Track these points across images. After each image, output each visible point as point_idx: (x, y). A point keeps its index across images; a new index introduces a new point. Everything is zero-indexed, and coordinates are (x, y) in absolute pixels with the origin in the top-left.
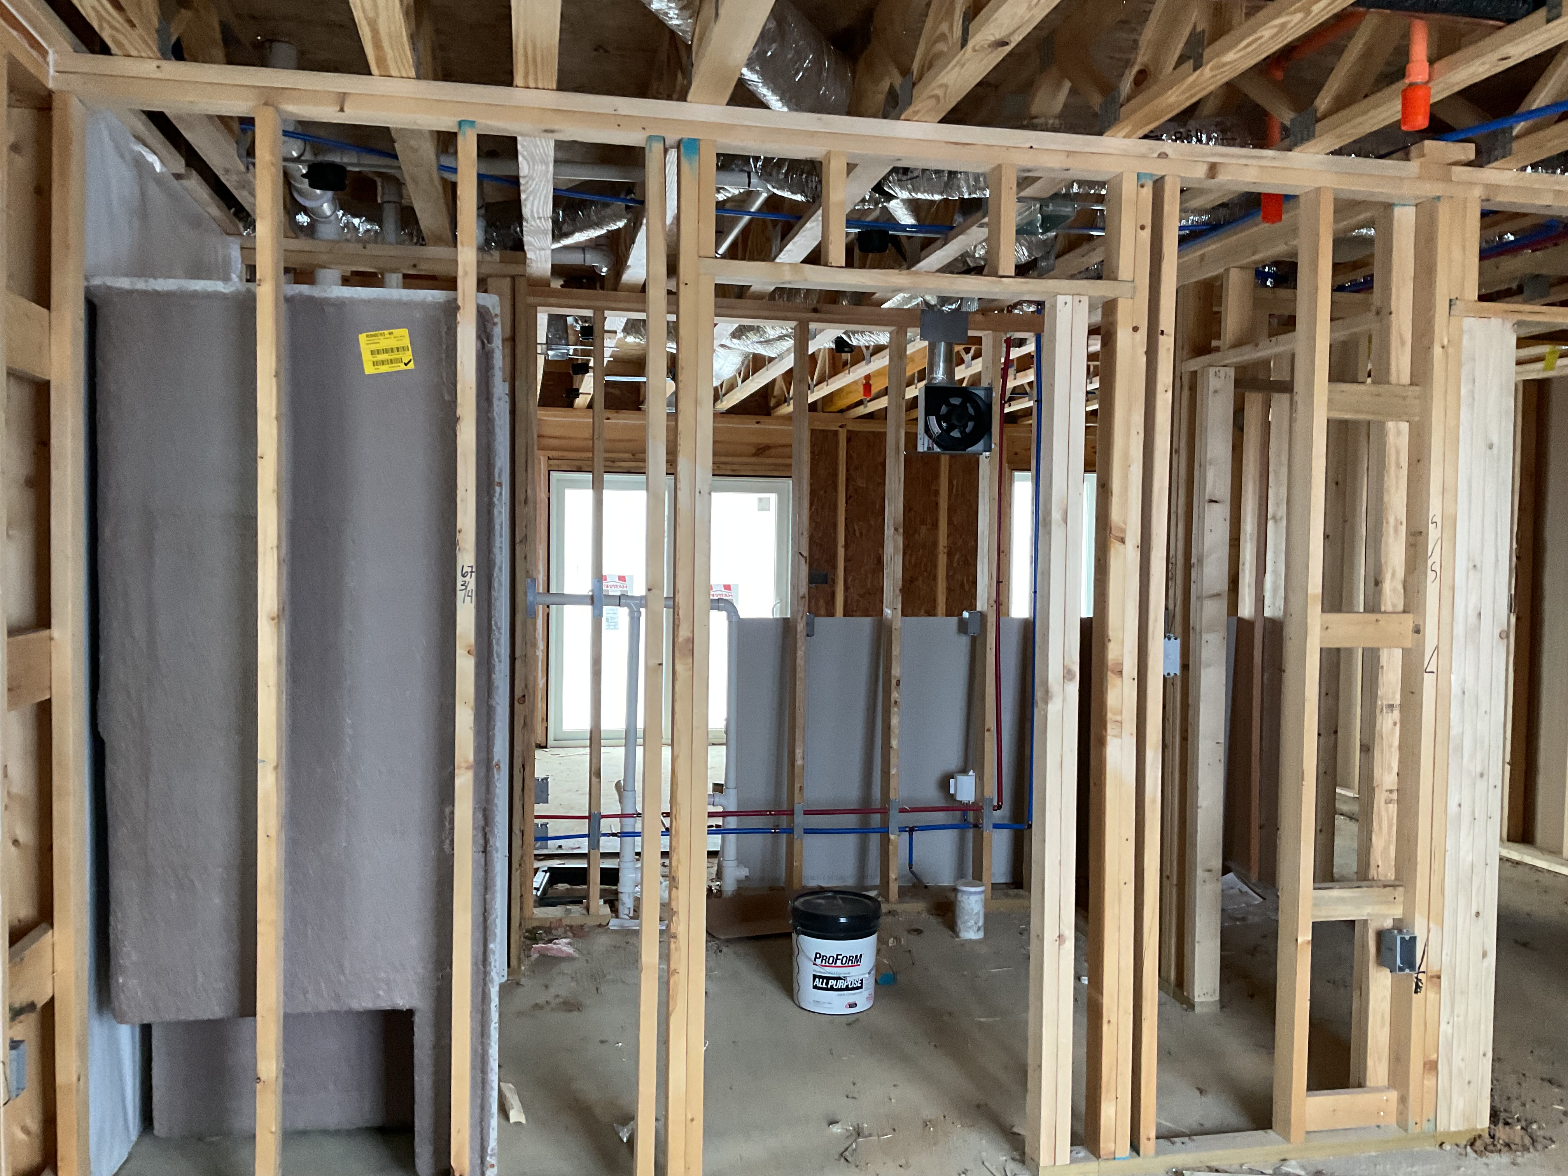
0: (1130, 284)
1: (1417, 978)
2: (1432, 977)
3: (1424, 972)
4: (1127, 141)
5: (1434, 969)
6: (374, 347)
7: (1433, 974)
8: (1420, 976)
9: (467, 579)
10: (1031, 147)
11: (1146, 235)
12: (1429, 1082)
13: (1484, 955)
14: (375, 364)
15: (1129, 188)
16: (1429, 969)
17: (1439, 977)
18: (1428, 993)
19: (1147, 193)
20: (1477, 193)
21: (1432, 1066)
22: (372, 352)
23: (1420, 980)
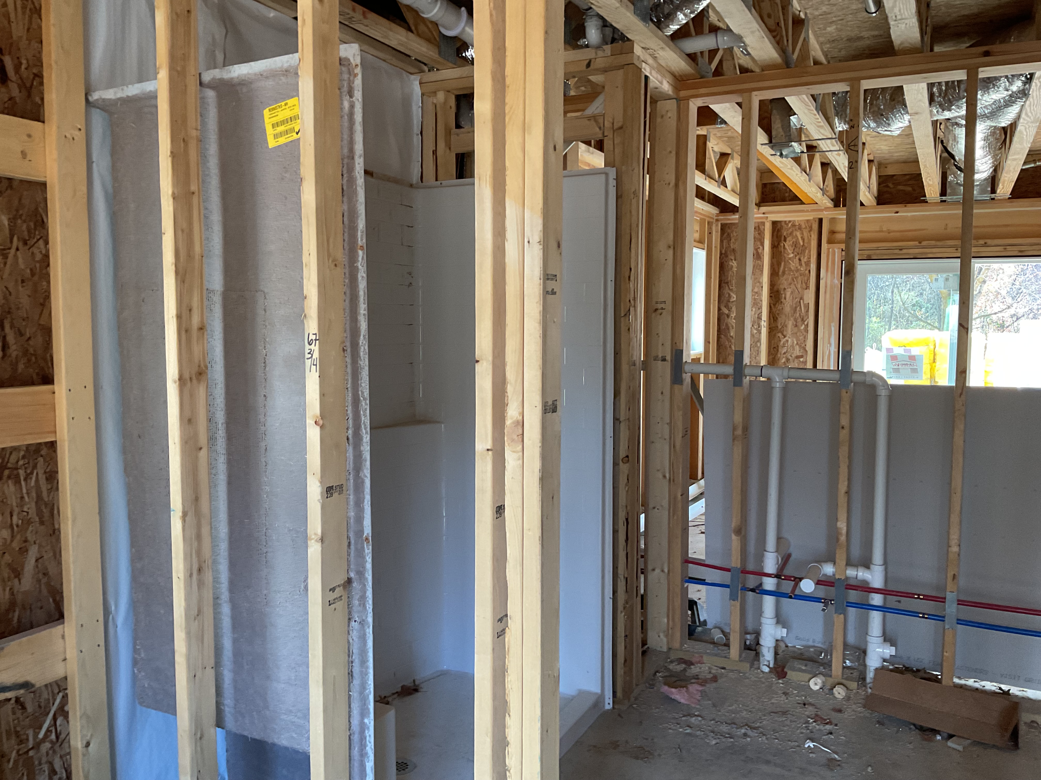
6: (275, 120)
9: (312, 347)
14: (276, 136)
22: (273, 126)
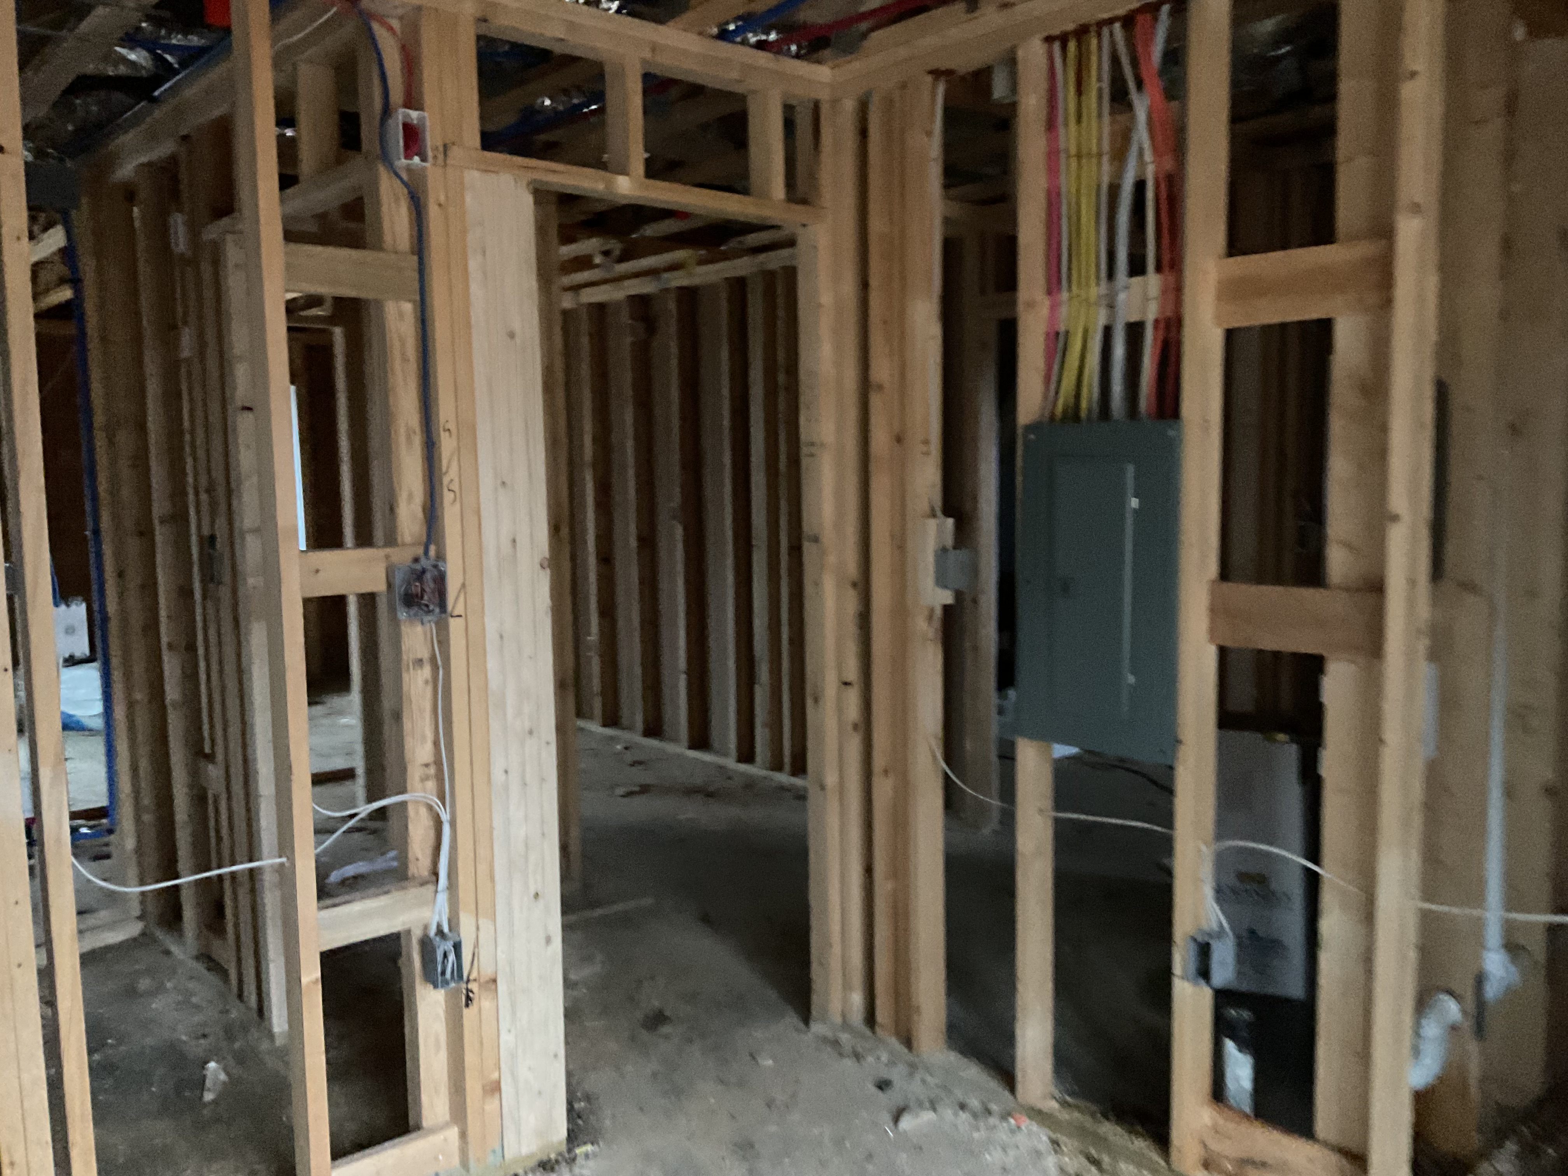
1: (468, 990)
2: (487, 982)
3: (475, 980)
5: (487, 971)
7: (487, 978)
8: (473, 986)
12: (492, 1105)
13: (548, 940)
16: (482, 973)
17: (494, 981)
18: (483, 1003)
20: (469, 9)
21: (495, 1088)
23: (472, 992)
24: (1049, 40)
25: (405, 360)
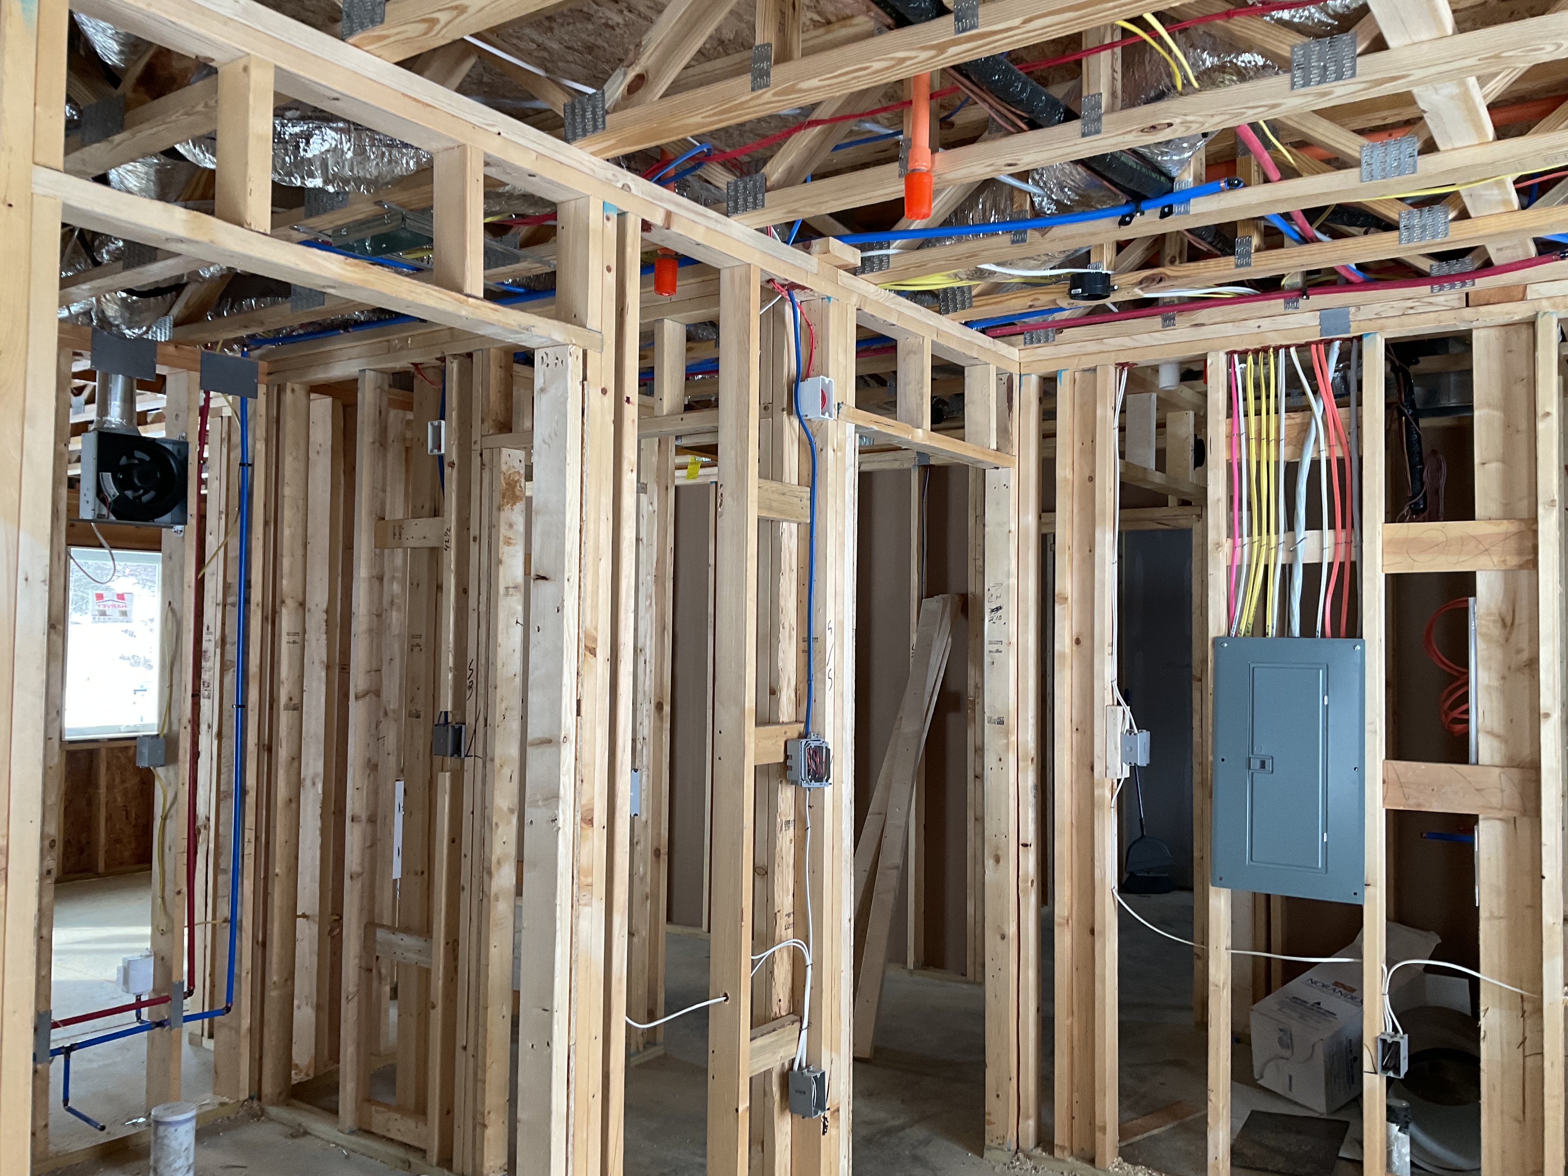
0: (598, 336)
1: (824, 1117)
2: (831, 1113)
3: (829, 1109)
4: (593, 158)
5: (835, 1102)
7: (834, 1109)
8: (828, 1114)
10: (499, 134)
11: (611, 278)
15: (595, 215)
16: (831, 1104)
18: (829, 1130)
19: (612, 227)
20: (854, 300)
23: (827, 1119)
24: (1230, 354)
25: (791, 570)
